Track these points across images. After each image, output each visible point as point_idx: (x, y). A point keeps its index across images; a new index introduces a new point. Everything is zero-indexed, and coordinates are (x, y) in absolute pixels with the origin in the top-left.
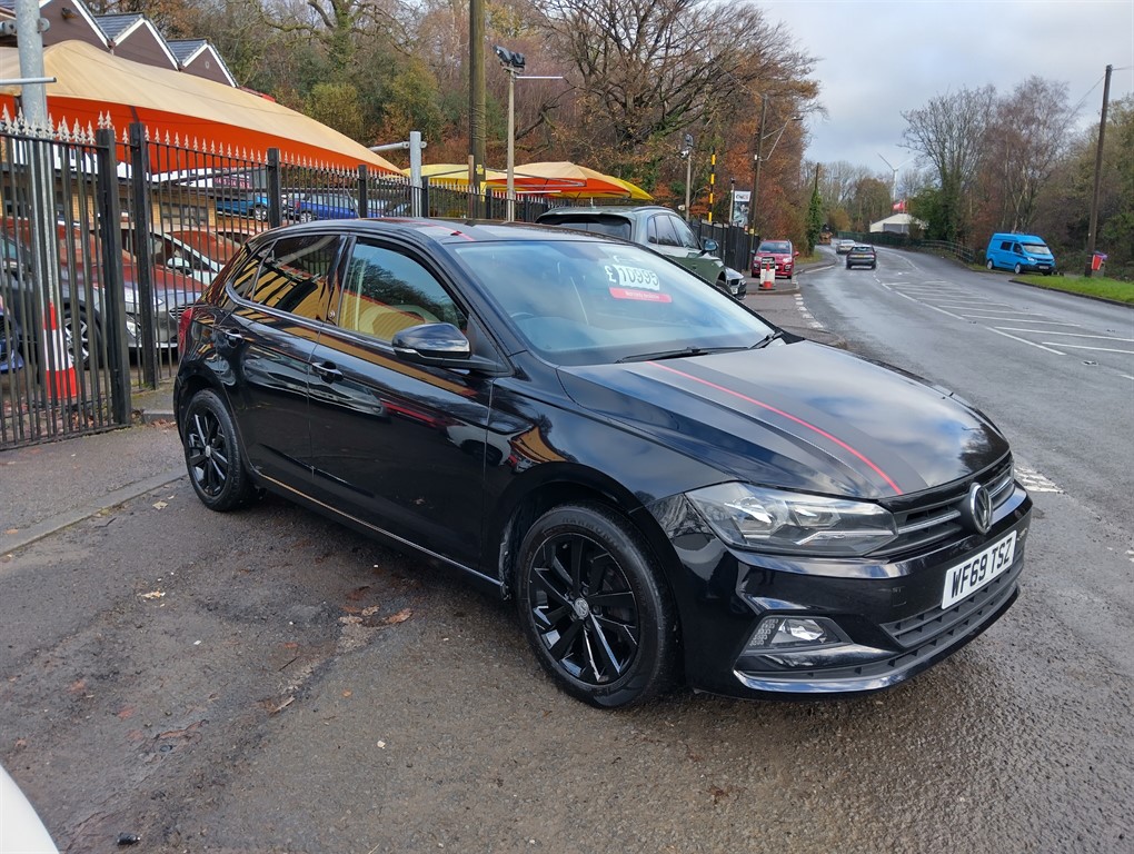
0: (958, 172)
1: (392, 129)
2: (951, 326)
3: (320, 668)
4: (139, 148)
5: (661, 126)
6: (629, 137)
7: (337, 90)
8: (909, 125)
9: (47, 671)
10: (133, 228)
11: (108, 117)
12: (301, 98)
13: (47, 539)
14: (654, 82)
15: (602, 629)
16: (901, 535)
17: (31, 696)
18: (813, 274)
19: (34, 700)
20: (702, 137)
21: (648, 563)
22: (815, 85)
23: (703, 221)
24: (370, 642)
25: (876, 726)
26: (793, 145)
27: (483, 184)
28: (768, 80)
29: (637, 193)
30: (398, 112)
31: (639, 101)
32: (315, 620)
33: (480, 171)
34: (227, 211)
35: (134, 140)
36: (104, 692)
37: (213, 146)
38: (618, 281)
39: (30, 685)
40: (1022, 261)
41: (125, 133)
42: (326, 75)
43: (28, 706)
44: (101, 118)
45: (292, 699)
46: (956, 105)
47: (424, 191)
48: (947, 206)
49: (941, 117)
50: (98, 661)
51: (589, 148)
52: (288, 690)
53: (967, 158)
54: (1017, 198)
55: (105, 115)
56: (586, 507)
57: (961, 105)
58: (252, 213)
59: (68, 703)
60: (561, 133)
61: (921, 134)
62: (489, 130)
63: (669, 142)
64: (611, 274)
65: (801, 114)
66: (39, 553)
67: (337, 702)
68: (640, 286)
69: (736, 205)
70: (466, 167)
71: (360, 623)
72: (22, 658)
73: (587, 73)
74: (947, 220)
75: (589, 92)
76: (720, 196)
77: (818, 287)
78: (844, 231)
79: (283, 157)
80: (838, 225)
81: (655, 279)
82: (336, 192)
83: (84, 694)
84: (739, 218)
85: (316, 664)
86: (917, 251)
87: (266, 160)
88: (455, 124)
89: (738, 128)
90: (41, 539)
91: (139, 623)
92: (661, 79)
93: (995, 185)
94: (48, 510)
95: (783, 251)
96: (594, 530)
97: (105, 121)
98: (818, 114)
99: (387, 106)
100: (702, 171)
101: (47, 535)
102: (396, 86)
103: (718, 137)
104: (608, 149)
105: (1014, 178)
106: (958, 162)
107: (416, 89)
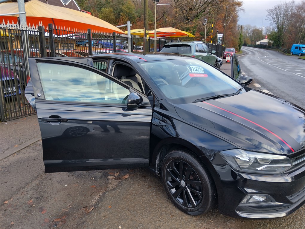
0: (283, 27)
1: (123, 20)
2: (283, 73)
3: (102, 196)
4: (51, 31)
5: (197, 16)
6: (188, 19)
7: (107, 10)
8: (268, 13)
9: (22, 196)
10: (50, 52)
11: (41, 23)
12: (98, 12)
13: (26, 148)
14: (195, 4)
15: (190, 191)
16: (293, 166)
17: (17, 205)
18: (241, 57)
19: (17, 207)
20: (209, 19)
21: (206, 172)
22: (241, 3)
23: (210, 43)
24: (117, 186)
25: (280, 223)
26: (235, 20)
27: (148, 36)
28: (228, 2)
29: (190, 35)
30: (124, 15)
31: (191, 9)
32: (101, 177)
33: (147, 32)
34: (79, 44)
35: (50, 29)
36: (38, 204)
37: (72, 29)
38: (192, 71)
39: (17, 202)
40: (301, 52)
41: (47, 27)
42: (104, 6)
43: (15, 209)
44: (39, 23)
45: (93, 208)
46: (282, 7)
47: (131, 38)
48: (279, 37)
49: (278, 11)
50: (37, 193)
51: (177, 23)
52: (92, 204)
53: (285, 23)
54: (300, 34)
55: (40, 22)
56: (184, 152)
57: (284, 7)
58: (85, 45)
59: (27, 208)
60: (169, 19)
61: (272, 16)
62: (149, 19)
63: (199, 21)
64: (189, 69)
65: (237, 11)
66: (23, 153)
67: (107, 210)
68: (198, 72)
69: (219, 38)
70: (143, 30)
71: (114, 178)
72: (15, 192)
73: (176, 2)
74: (279, 41)
75: (177, 7)
76: (214, 36)
77: (243, 61)
78: (249, 44)
79: (92, 31)
80: (247, 43)
81: (203, 70)
82: (107, 39)
83: (32, 205)
84: (219, 42)
85: (101, 194)
86: (270, 50)
87: (87, 32)
88: (140, 18)
89: (219, 16)
90: (24, 148)
91: (49, 178)
92: (197, 3)
93: (294, 30)
94: (26, 139)
95: (232, 51)
96: (187, 160)
97: (41, 24)
98: (242, 11)
99: (121, 13)
100: (209, 29)
101: (26, 147)
102: (124, 8)
103: (213, 19)
104: (182, 23)
105: (300, 28)
106: (283, 23)
107: (129, 8)
